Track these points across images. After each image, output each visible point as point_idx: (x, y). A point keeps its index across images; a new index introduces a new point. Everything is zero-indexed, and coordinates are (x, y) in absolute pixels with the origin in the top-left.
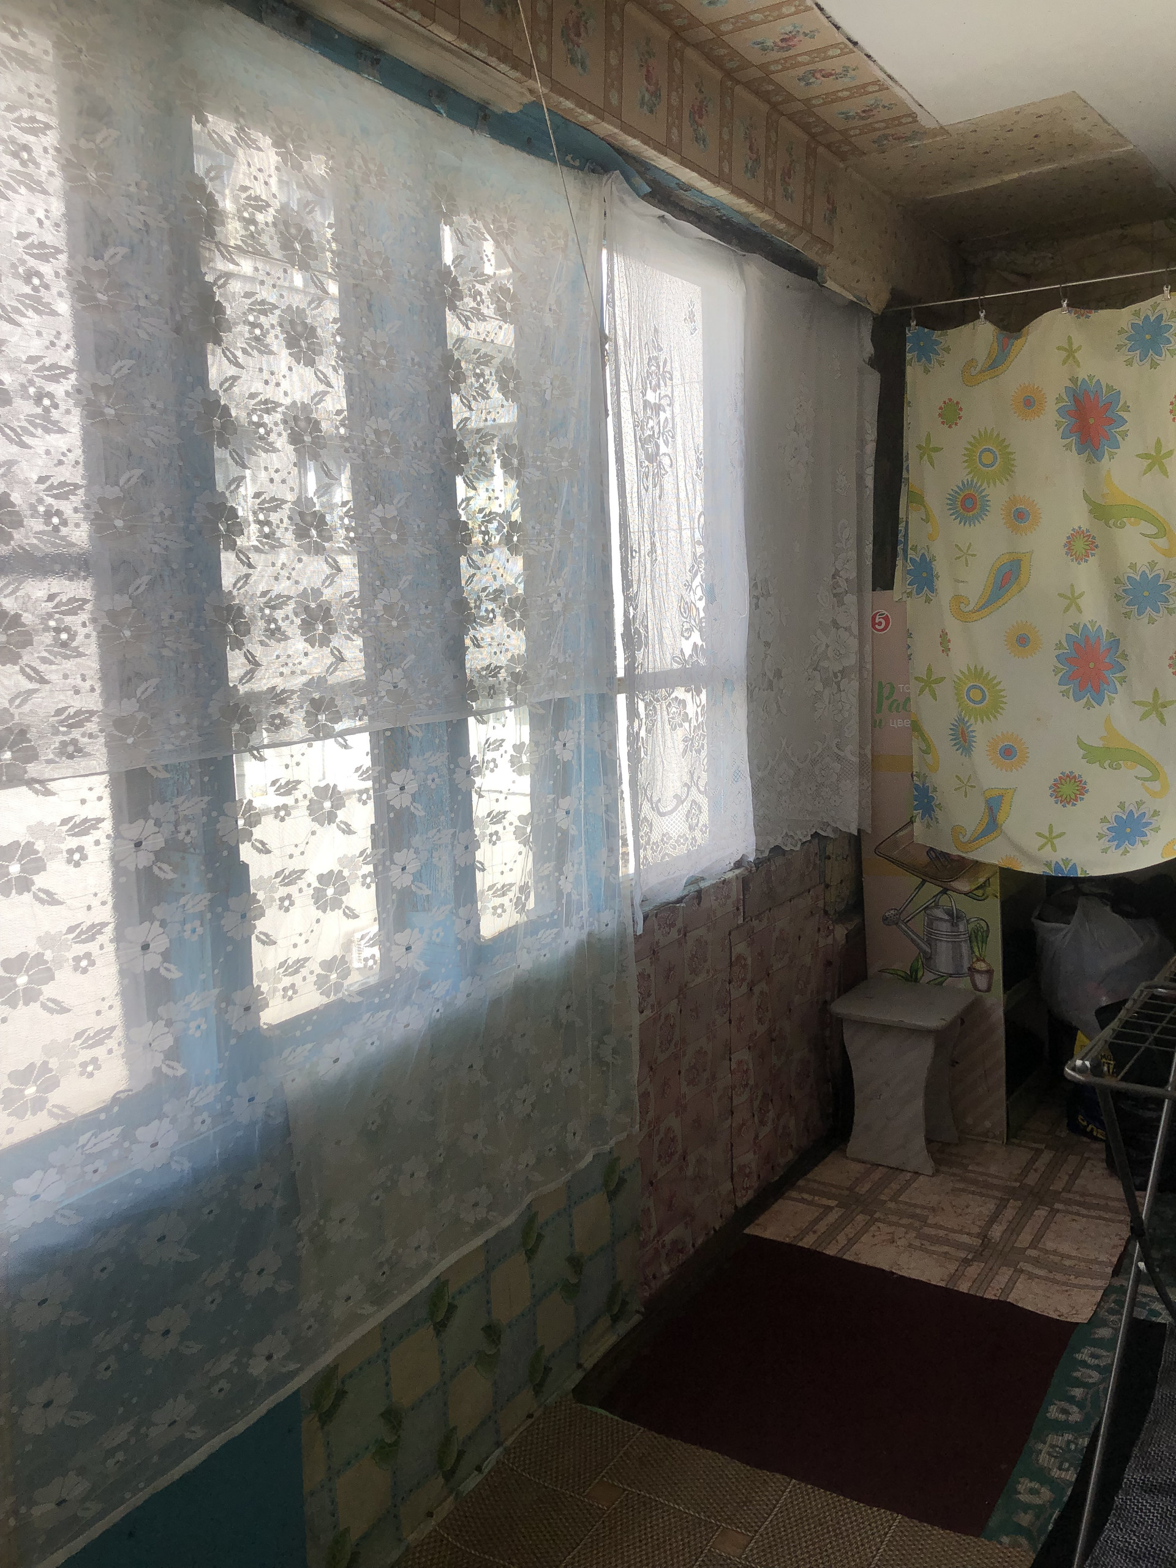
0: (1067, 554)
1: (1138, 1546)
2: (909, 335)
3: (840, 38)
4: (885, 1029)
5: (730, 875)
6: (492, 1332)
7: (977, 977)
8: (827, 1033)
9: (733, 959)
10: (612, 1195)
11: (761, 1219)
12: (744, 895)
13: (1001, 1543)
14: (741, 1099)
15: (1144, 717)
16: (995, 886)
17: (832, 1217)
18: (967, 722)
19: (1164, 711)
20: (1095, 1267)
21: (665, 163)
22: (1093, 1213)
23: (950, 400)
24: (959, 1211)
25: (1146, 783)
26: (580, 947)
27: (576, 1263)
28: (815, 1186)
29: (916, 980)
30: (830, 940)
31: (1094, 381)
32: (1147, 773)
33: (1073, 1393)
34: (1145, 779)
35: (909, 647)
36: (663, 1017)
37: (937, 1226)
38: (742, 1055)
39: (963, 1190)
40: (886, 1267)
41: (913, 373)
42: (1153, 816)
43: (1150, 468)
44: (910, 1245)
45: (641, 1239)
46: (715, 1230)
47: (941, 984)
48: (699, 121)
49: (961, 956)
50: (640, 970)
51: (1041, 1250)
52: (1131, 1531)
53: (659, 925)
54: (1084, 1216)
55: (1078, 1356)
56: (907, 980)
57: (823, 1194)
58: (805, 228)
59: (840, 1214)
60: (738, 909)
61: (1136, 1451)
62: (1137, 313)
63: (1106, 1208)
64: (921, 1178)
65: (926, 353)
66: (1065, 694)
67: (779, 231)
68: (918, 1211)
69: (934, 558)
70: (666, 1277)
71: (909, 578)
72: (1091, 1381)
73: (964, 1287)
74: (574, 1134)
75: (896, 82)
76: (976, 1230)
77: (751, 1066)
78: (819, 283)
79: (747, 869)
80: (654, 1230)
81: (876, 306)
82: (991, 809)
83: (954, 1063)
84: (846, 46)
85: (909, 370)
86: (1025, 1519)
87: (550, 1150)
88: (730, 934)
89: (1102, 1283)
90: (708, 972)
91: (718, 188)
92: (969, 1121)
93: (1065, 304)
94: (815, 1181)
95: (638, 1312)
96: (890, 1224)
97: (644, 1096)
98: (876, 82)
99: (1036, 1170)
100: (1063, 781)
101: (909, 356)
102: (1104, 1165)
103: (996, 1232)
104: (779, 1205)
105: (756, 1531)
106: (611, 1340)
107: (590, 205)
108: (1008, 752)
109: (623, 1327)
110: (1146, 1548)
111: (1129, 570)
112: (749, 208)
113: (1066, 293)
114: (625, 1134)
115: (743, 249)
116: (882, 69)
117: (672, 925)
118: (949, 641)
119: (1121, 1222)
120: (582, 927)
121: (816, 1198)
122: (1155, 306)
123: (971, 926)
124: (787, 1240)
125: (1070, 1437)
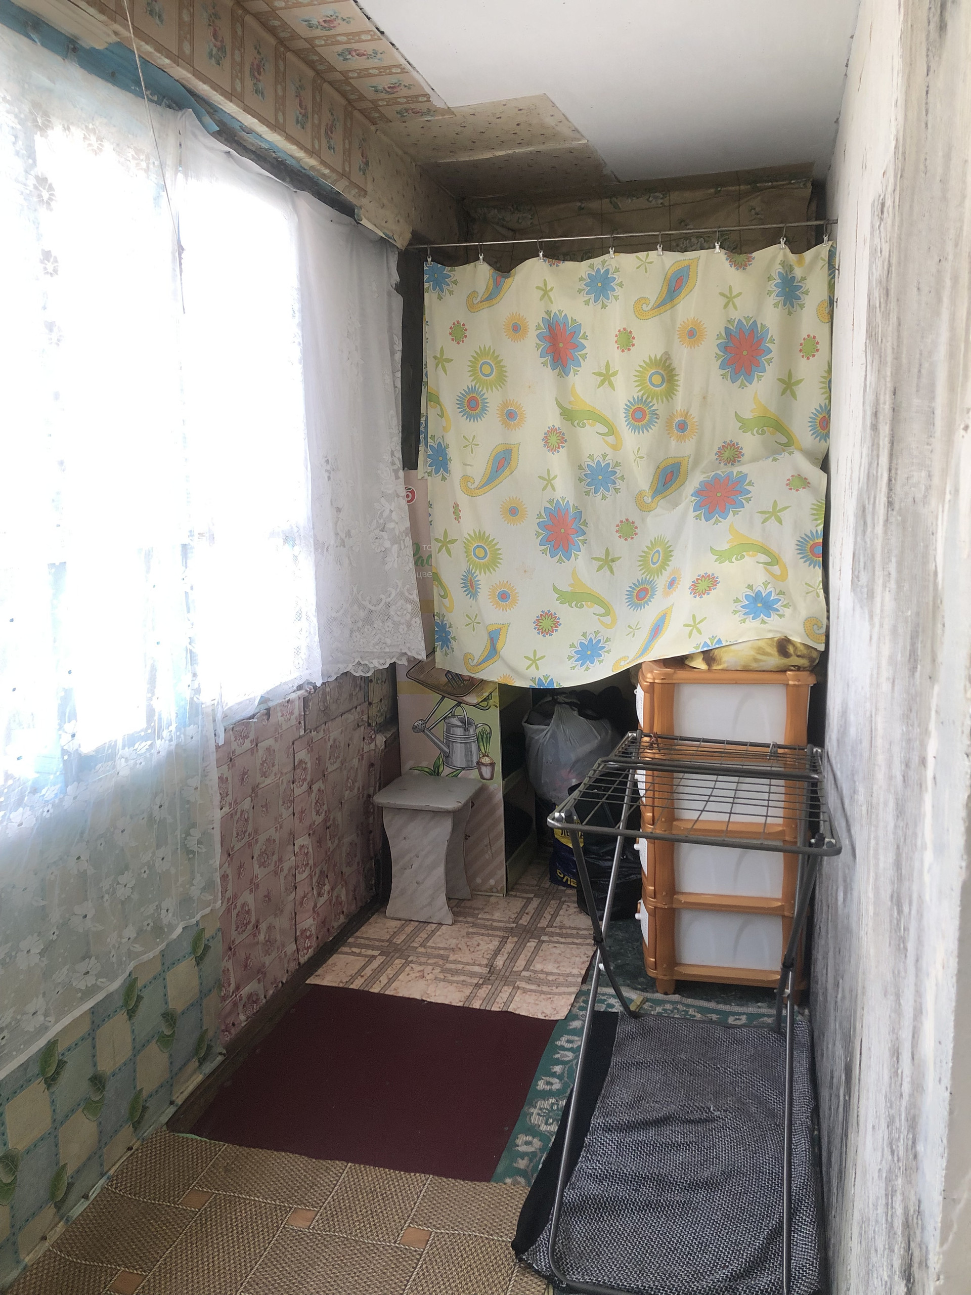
0: (545, 446)
1: (602, 1171)
2: (426, 268)
3: (369, 26)
4: (416, 812)
5: (293, 696)
6: (98, 1081)
7: (484, 769)
8: (371, 819)
9: (296, 764)
10: (199, 960)
11: (320, 971)
12: (305, 711)
13: (505, 1184)
14: (302, 876)
15: (600, 568)
16: (495, 699)
17: (375, 964)
18: (474, 573)
19: (613, 564)
20: (570, 979)
21: (230, 108)
22: (569, 940)
23: (458, 322)
24: (472, 949)
25: (602, 618)
26: (169, 753)
27: (169, 1018)
28: (362, 941)
29: (438, 774)
30: (372, 746)
31: (563, 314)
32: (603, 611)
33: (555, 1070)
34: (600, 615)
35: (430, 515)
36: (239, 813)
37: (455, 962)
38: (303, 841)
39: (474, 933)
40: (418, 997)
41: (430, 298)
42: (606, 642)
43: (602, 382)
44: (436, 978)
45: (223, 994)
46: (282, 982)
47: (456, 776)
48: (258, 76)
49: (471, 752)
50: (220, 775)
51: (533, 971)
52: (597, 1160)
53: (236, 737)
54: (562, 943)
55: (558, 1043)
56: (431, 774)
57: (367, 947)
58: (344, 175)
59: (382, 960)
60: (300, 723)
61: (599, 1104)
62: (591, 266)
63: (578, 936)
64: (444, 927)
65: (439, 284)
66: (544, 552)
67: (324, 175)
68: (442, 952)
69: (447, 446)
70: (243, 1025)
71: (430, 461)
72: (567, 1059)
73: (476, 1005)
74: (167, 911)
75: (414, 68)
76: (485, 962)
77: (310, 850)
78: (356, 221)
79: (307, 691)
80: (233, 986)
81: (401, 242)
82: (492, 639)
83: (467, 837)
84: (375, 34)
85: (426, 295)
86: (522, 1164)
87: (148, 925)
88: (293, 744)
89: (575, 990)
90: (276, 774)
91: (275, 135)
92: (479, 880)
93: (541, 254)
94: (363, 938)
95: (220, 1054)
96: (421, 964)
97: (224, 877)
98: (399, 66)
99: (527, 914)
100: (543, 618)
101: (426, 285)
102: (576, 905)
103: (499, 962)
104: (335, 958)
105: (321, 1207)
106: (199, 1078)
107: (167, 135)
108: (504, 596)
109: (209, 1068)
110: (607, 1171)
111: (588, 459)
112: (300, 154)
113: (543, 246)
114: (210, 908)
115: (295, 187)
116: (403, 56)
117: (246, 737)
118: (460, 511)
119: (588, 944)
120: (171, 740)
121: (363, 950)
122: (604, 262)
123: (478, 731)
124: (341, 985)
125: (553, 1100)
